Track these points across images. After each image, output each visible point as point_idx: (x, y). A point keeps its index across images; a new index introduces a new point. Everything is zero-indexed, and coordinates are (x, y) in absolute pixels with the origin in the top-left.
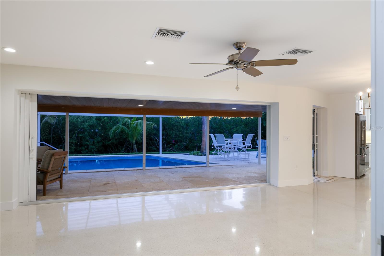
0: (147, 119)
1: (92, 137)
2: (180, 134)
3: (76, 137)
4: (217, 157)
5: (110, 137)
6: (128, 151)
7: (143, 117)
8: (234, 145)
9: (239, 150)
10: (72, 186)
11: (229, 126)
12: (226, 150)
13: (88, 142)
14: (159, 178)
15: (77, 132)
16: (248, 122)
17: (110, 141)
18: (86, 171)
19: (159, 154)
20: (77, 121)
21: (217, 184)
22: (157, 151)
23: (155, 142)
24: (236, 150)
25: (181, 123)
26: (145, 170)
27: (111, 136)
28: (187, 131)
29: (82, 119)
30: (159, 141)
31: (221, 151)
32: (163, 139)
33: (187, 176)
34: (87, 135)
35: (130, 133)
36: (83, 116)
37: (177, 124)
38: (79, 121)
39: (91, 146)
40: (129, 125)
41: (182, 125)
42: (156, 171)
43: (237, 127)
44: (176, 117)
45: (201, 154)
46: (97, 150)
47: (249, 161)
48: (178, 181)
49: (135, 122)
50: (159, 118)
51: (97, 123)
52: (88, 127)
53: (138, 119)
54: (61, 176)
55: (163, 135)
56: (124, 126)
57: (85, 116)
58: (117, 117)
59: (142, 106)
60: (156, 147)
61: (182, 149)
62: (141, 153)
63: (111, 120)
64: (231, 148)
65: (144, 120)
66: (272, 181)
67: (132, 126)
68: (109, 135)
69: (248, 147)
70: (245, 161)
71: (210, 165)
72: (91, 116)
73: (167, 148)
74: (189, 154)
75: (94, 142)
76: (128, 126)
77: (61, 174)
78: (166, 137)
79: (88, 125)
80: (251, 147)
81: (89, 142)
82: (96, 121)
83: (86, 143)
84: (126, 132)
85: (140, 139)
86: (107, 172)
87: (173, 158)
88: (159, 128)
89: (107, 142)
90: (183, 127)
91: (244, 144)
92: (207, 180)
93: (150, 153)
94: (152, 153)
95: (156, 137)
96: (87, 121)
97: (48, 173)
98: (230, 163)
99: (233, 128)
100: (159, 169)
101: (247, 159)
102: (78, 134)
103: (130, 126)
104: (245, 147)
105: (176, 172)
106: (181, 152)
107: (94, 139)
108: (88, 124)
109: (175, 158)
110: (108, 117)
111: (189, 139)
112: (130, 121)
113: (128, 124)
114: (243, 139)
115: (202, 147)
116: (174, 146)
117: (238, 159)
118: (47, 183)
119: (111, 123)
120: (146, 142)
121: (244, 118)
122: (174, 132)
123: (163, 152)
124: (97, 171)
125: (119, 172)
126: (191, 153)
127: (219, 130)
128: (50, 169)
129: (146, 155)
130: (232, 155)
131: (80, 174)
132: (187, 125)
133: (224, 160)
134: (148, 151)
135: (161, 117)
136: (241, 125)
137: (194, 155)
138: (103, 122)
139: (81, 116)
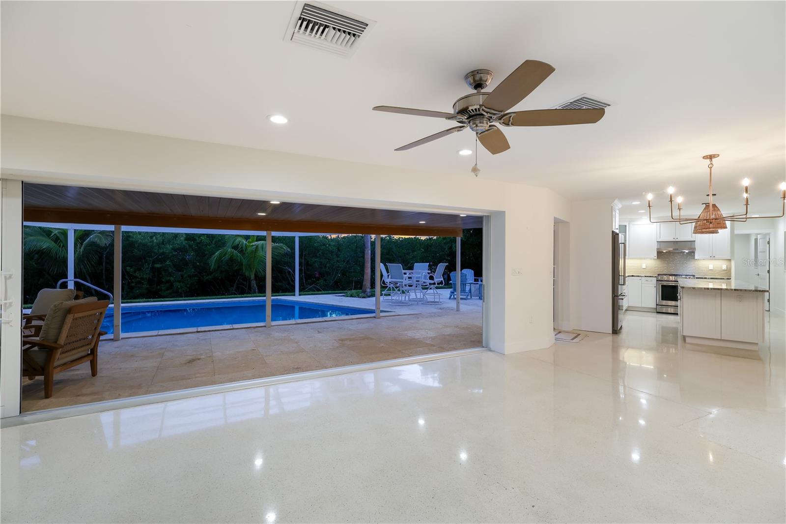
0: (274, 240)
1: (179, 268)
2: (327, 262)
3: (149, 269)
4: (390, 300)
5: (210, 269)
6: (242, 292)
7: (265, 235)
8: (417, 281)
9: (425, 288)
10: (120, 369)
11: (403, 251)
12: (405, 288)
13: (173, 277)
14: (296, 342)
15: (150, 260)
16: (430, 244)
17: (211, 275)
18: (158, 332)
19: (294, 295)
20: (152, 242)
21: (400, 351)
22: (291, 290)
23: (288, 276)
24: (420, 287)
25: (330, 245)
26: (269, 327)
27: (212, 267)
28: (339, 259)
29: (160, 239)
30: (295, 274)
31: (396, 290)
32: (300, 270)
33: (346, 337)
34: (169, 264)
35: (244, 262)
36: (163, 233)
37: (323, 247)
38: (155, 241)
39: (178, 284)
40: (244, 249)
41: (331, 249)
42: (289, 329)
43: (413, 251)
44: (321, 235)
45: (364, 295)
46: (188, 290)
47: (440, 306)
48: (331, 349)
49: (253, 244)
50: (295, 237)
51: (189, 245)
52: (171, 253)
53: (259, 238)
54: (93, 352)
55: (300, 264)
56: (236, 250)
57: (167, 233)
58: (223, 235)
59: (264, 214)
60: (289, 284)
61: (331, 286)
62: (264, 294)
63: (213, 240)
64: (411, 286)
65: (269, 240)
66: (492, 344)
67: (249, 249)
68: (209, 265)
69: (438, 284)
70: (433, 306)
71: (382, 314)
72: (178, 234)
73: (306, 284)
74: (344, 296)
75: (182, 276)
76: (241, 251)
77: (93, 346)
78: (304, 268)
79: (172, 249)
80: (443, 283)
81: (175, 276)
82: (186, 242)
83: (169, 278)
84: (239, 260)
85: (262, 272)
86: (198, 334)
87: (319, 303)
88: (294, 253)
89: (206, 276)
90: (332, 252)
91: (431, 278)
92: (382, 345)
93: (279, 294)
94: (283, 294)
95: (290, 267)
96: (169, 242)
97: (57, 349)
98: (412, 309)
99: (408, 254)
100: (295, 324)
101: (436, 302)
102: (154, 263)
103: (246, 251)
104: (434, 284)
105: (325, 330)
106: (330, 292)
107: (183, 271)
108: (171, 246)
109: (322, 303)
110: (208, 236)
111: (342, 270)
112: (245, 242)
113: (242, 247)
114: (430, 271)
115: (364, 283)
116: (317, 282)
117: (422, 302)
118: (55, 371)
119: (213, 245)
120: (272, 276)
121: (423, 238)
122: (317, 259)
123: (301, 293)
124: (179, 332)
125: (221, 332)
126: (347, 292)
127: (387, 256)
128: (62, 340)
129: (272, 298)
130: (412, 295)
131: (146, 338)
132: (339, 250)
133: (401, 304)
134: (276, 290)
135: (297, 235)
136: (420, 250)
137: (351, 296)
138: (198, 243)
139: (159, 233)
